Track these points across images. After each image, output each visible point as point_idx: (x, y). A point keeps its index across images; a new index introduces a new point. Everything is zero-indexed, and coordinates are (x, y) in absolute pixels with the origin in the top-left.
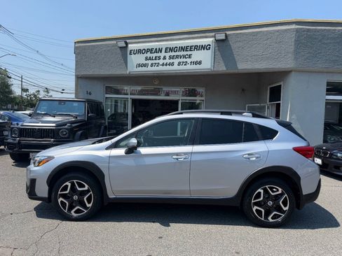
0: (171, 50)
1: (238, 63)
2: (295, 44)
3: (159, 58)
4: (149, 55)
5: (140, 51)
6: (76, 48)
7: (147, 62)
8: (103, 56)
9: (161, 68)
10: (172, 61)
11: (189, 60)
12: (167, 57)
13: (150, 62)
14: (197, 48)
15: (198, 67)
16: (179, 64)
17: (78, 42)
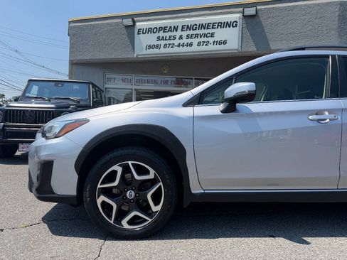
0: (189, 28)
1: (270, 43)
2: (339, 20)
3: (174, 38)
4: (161, 34)
5: (150, 30)
6: (70, 28)
7: (159, 43)
8: (104, 37)
9: (176, 50)
10: (190, 41)
11: (211, 40)
12: (184, 37)
13: (163, 43)
14: (220, 25)
15: (222, 47)
16: (199, 44)
17: (74, 22)
